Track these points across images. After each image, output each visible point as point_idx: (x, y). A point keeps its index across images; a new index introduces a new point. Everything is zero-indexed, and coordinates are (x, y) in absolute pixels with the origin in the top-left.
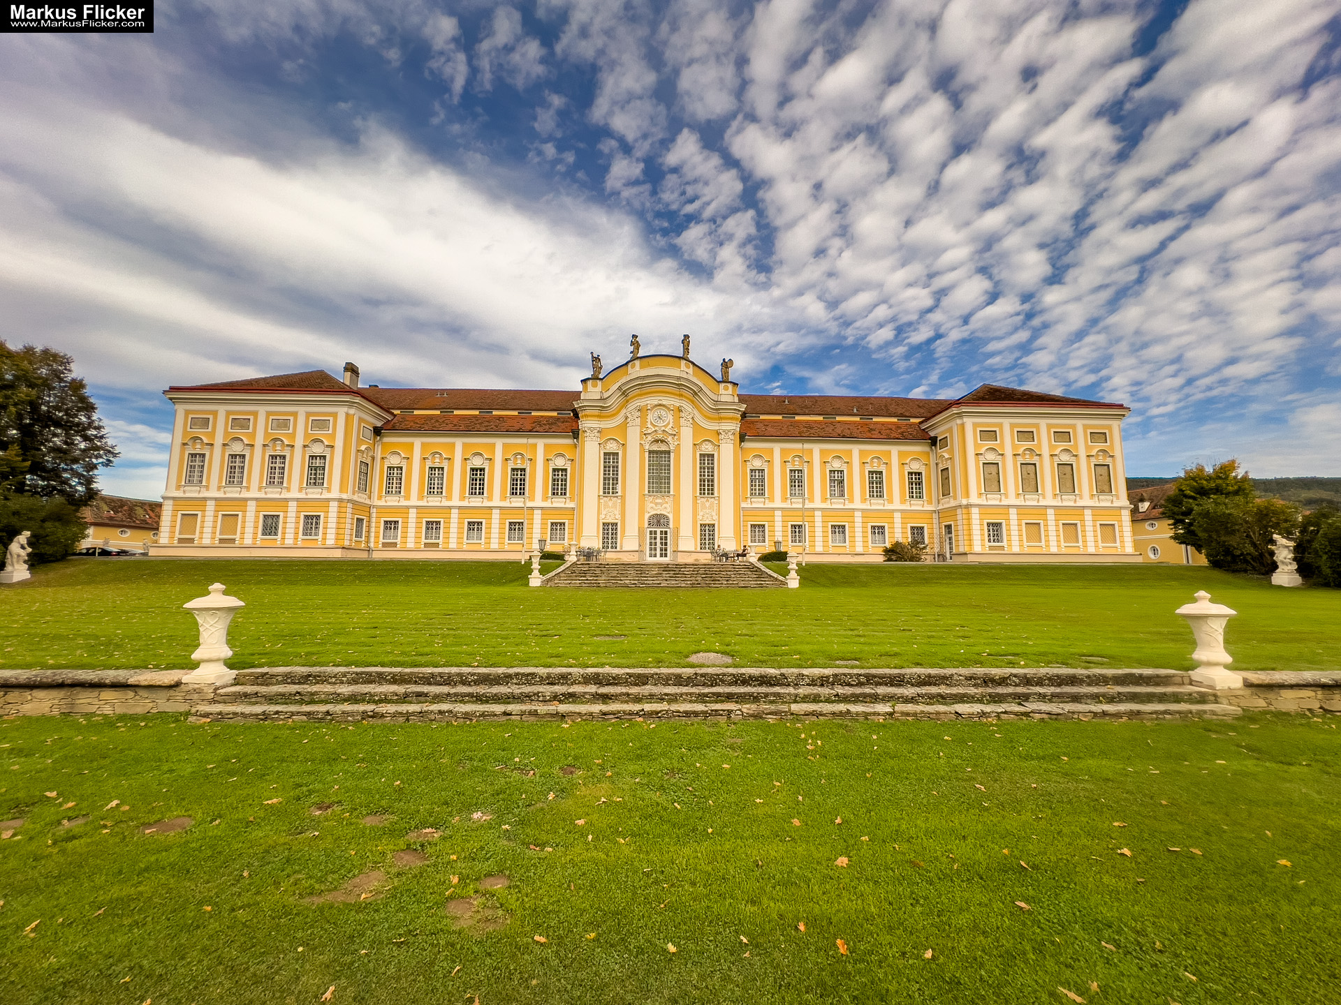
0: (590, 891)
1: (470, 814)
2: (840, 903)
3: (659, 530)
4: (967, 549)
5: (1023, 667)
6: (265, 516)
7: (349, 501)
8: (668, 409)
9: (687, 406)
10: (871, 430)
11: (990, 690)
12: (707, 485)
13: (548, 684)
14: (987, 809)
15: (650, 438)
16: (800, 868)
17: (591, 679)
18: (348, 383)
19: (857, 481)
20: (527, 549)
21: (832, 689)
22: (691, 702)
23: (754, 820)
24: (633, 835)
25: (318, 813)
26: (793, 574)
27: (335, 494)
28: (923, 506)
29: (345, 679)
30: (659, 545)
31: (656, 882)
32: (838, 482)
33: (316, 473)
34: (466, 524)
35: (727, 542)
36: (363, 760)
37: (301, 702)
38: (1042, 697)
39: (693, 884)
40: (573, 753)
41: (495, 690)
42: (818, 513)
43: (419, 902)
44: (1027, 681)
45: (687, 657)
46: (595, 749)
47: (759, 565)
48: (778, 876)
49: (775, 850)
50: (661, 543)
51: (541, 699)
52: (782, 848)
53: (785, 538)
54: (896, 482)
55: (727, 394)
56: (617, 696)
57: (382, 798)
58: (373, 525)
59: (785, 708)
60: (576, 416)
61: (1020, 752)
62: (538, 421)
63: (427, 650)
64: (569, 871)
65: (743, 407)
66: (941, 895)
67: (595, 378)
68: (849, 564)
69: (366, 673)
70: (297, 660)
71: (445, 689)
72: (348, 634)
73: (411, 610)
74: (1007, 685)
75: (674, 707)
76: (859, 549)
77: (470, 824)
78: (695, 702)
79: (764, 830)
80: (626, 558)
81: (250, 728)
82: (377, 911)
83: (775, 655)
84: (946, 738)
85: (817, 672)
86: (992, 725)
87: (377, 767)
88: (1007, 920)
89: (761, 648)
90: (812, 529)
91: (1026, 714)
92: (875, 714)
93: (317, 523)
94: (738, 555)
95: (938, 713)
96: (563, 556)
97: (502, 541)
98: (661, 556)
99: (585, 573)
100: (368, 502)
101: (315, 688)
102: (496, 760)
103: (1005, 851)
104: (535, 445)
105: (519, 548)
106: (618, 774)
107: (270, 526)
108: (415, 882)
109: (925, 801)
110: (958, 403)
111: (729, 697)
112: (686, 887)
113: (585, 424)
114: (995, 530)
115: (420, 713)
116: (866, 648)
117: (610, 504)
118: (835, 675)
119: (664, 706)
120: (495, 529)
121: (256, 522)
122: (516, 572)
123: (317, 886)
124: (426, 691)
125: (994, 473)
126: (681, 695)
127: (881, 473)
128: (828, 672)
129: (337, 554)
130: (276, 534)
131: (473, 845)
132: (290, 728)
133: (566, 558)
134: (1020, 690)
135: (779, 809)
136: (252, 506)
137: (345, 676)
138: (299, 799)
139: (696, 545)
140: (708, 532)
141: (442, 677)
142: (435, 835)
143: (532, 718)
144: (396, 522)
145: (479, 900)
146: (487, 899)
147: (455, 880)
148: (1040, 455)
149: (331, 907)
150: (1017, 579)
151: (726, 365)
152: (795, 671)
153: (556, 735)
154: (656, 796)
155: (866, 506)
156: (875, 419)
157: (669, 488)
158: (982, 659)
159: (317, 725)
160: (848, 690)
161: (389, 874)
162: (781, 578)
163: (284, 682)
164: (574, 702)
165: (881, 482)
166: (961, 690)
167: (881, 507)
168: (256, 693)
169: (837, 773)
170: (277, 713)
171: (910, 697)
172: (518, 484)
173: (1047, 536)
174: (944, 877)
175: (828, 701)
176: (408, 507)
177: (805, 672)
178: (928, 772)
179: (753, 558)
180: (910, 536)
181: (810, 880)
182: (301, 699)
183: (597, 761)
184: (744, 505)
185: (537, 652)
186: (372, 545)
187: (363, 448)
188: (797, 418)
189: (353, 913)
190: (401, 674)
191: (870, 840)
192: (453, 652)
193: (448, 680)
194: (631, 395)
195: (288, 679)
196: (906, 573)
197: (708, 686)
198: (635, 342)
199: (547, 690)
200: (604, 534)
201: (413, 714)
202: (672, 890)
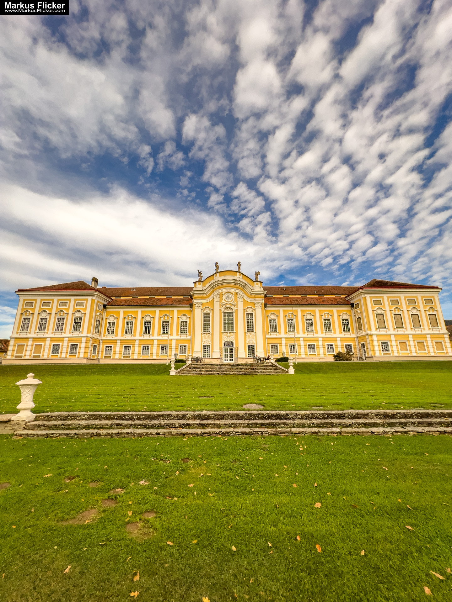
0: (195, 519)
1: (139, 482)
2: (317, 526)
3: (229, 348)
4: (373, 355)
5: (403, 409)
6: (54, 345)
7: (91, 337)
8: (232, 294)
9: (240, 292)
10: (323, 301)
11: (387, 421)
12: (250, 328)
13: (177, 419)
14: (389, 479)
15: (224, 307)
16: (297, 509)
17: (197, 417)
18: (93, 286)
19: (319, 324)
20: (169, 358)
21: (311, 421)
22: (244, 427)
23: (275, 485)
24: (216, 492)
25: (68, 481)
26: (291, 368)
27: (85, 334)
28: (350, 335)
29: (84, 418)
30: (229, 355)
31: (227, 515)
32: (310, 325)
33: (77, 326)
34: (142, 347)
35: (260, 353)
36: (90, 456)
37: (64, 429)
38: (413, 424)
39: (245, 516)
40: (188, 452)
41: (153, 422)
42: (302, 339)
43: (113, 524)
44: (405, 416)
45: (242, 406)
46: (198, 450)
47: (276, 364)
48: (287, 512)
49: (285, 499)
50: (230, 355)
51: (174, 426)
52: (288, 498)
53: (287, 351)
54: (337, 324)
55: (258, 287)
56: (209, 425)
57: (98, 474)
58: (101, 348)
59: (288, 430)
60: (191, 298)
61: (404, 451)
62: (175, 301)
63: (122, 404)
64: (185, 510)
65: (265, 292)
66: (368, 522)
67: (200, 281)
68: (317, 363)
69: (94, 415)
70: (64, 409)
71: (130, 422)
72: (87, 397)
73: (116, 386)
74: (395, 418)
75: (236, 430)
76: (322, 356)
77: (139, 486)
78: (246, 427)
79: (279, 489)
80: (214, 362)
81: (40, 441)
82: (93, 529)
83: (284, 405)
84: (367, 444)
85: (303, 412)
86: (390, 438)
87: (97, 459)
88: (402, 536)
89: (277, 402)
90: (299, 347)
91: (406, 432)
92: (332, 433)
93: (76, 348)
94: (266, 359)
95: (363, 432)
96: (185, 361)
97: (158, 355)
98: (230, 360)
99: (195, 369)
100: (99, 338)
101: (70, 422)
102: (152, 456)
103: (399, 500)
104: (173, 311)
105: (165, 358)
106: (209, 462)
107: (56, 349)
108: (111, 515)
109: (358, 475)
110: (362, 288)
111: (262, 425)
112: (241, 518)
113: (195, 301)
114: (385, 345)
115: (118, 433)
116: (327, 401)
117: (207, 336)
118: (312, 414)
119: (231, 430)
120: (155, 348)
121: (50, 348)
122: (163, 369)
123: (65, 517)
124: (121, 423)
125: (382, 319)
126: (239, 424)
127: (329, 320)
128: (308, 412)
129: (84, 362)
130: (58, 353)
131: (140, 497)
132: (58, 441)
133: (187, 362)
134: (402, 420)
135: (287, 479)
136: (48, 341)
137: (84, 416)
138: (60, 474)
139: (246, 355)
140: (251, 349)
141: (128, 416)
142: (122, 492)
143: (170, 436)
144: (111, 347)
145: (141, 524)
146: (145, 523)
147: (130, 514)
148: (402, 310)
149: (71, 527)
150: (398, 369)
151: (257, 274)
152: (293, 412)
153: (180, 444)
154: (227, 473)
155: (324, 335)
156: (325, 296)
157: (233, 329)
158: (382, 406)
159: (70, 440)
160: (319, 421)
161: (99, 510)
162: (286, 370)
163: (57, 419)
164: (189, 428)
165: (330, 324)
166: (373, 421)
167: (331, 336)
168: (44, 425)
169: (315, 462)
170: (53, 434)
171: (349, 424)
172: (165, 329)
173: (410, 348)
174: (369, 513)
175: (309, 426)
176: (116, 340)
177: (298, 412)
178: (359, 461)
179: (272, 360)
180: (345, 349)
181: (302, 515)
182: (64, 427)
183: (199, 456)
184: (267, 336)
185: (172, 405)
186: (100, 357)
187: (98, 314)
188: (290, 296)
189: (82, 530)
190: (110, 415)
191: (331, 495)
192: (134, 405)
193: (131, 418)
194: (215, 288)
195: (59, 418)
196: (344, 366)
197: (252, 420)
198: (217, 266)
199: (177, 422)
200: (204, 350)
201: (114, 434)
202: (235, 519)
